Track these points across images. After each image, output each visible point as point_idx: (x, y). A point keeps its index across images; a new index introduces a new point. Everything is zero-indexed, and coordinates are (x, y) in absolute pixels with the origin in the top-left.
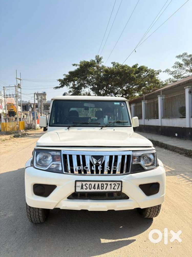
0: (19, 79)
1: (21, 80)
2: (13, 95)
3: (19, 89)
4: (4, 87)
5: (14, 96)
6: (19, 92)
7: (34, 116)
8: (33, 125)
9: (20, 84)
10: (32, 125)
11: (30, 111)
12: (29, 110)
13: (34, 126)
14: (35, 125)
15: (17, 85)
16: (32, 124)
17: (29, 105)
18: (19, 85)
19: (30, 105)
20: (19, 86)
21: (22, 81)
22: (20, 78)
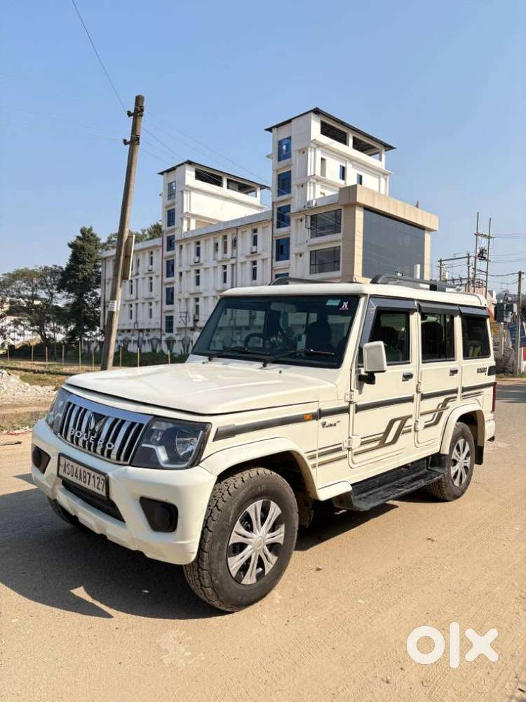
0: (485, 236)
1: (489, 237)
2: (461, 279)
3: (484, 263)
4: (441, 261)
5: (463, 283)
6: (481, 271)
7: (514, 337)
8: (510, 362)
9: (486, 248)
10: (507, 361)
11: (505, 323)
12: (505, 319)
13: (513, 364)
14: (515, 361)
15: (478, 251)
16: (509, 358)
17: (505, 305)
18: (482, 252)
19: (507, 307)
20: (482, 255)
21: (491, 240)
22: (487, 234)
